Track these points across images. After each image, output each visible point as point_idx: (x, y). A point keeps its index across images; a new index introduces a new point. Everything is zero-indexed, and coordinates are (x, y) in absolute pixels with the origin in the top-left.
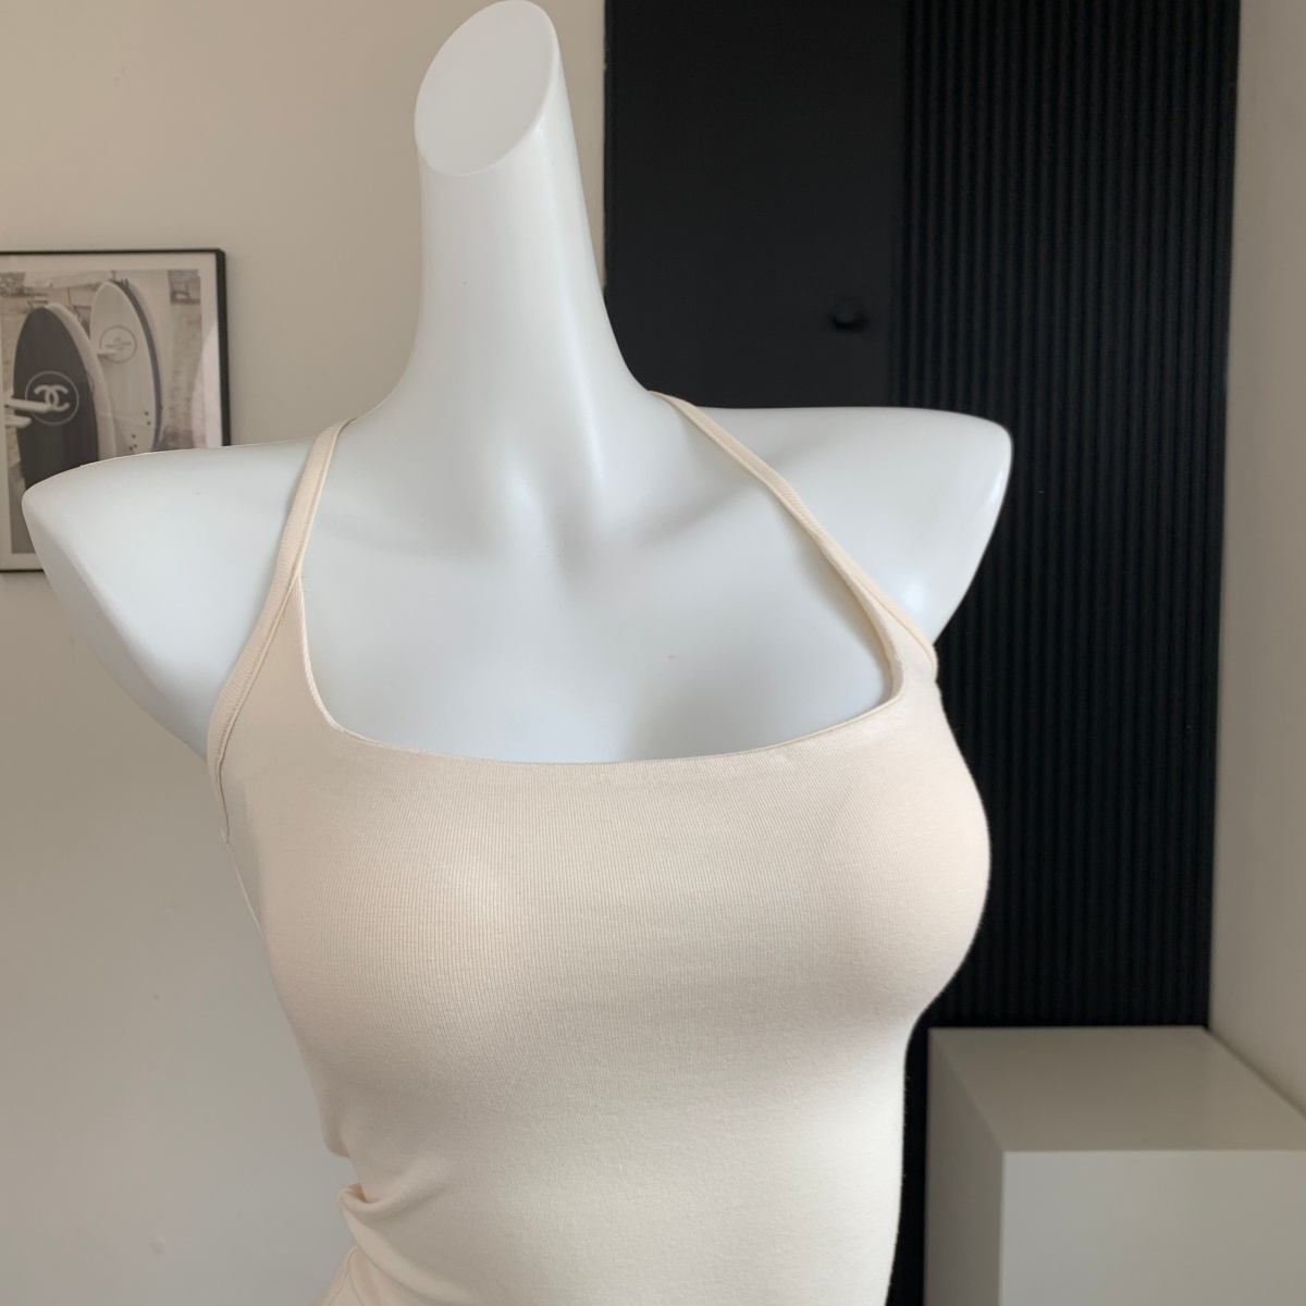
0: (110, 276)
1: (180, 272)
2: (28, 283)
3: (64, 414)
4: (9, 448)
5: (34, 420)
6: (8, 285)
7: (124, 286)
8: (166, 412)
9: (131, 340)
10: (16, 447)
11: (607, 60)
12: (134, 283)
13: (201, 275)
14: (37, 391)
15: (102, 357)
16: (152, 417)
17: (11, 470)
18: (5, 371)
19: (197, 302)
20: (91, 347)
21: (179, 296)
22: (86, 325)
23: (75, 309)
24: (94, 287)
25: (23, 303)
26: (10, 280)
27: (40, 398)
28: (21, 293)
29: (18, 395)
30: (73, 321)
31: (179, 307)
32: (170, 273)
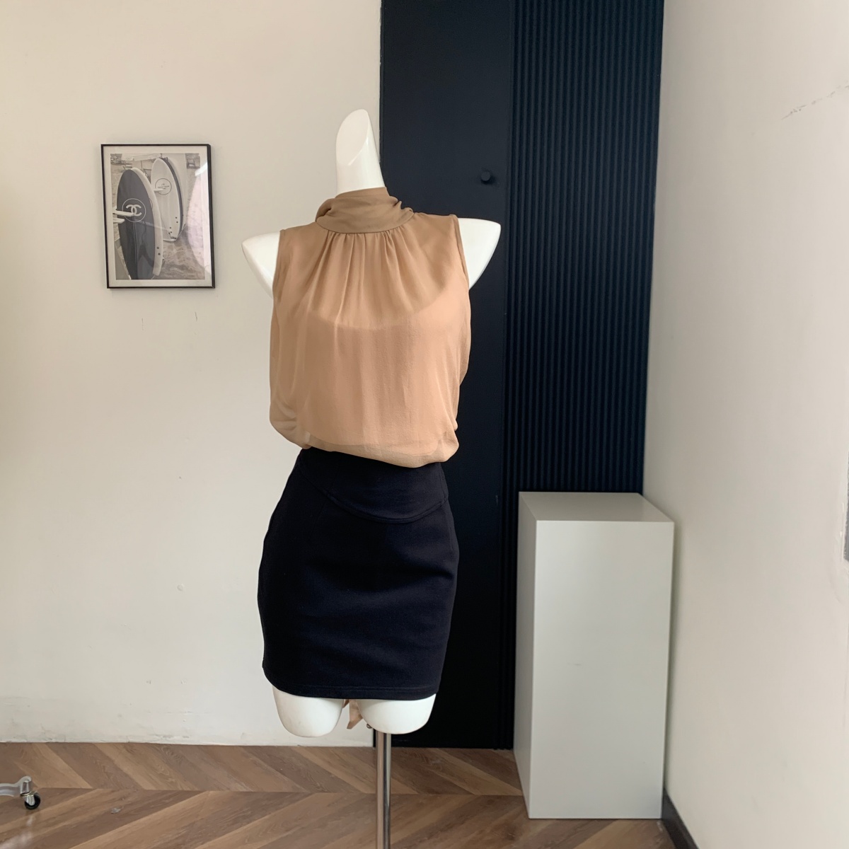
0: (160, 156)
1: (191, 154)
2: (123, 158)
3: (138, 218)
4: (115, 232)
5: (126, 221)
6: (114, 159)
7: (166, 160)
8: (184, 217)
9: (169, 184)
10: (118, 233)
11: (381, 61)
12: (170, 159)
13: (200, 155)
14: (127, 207)
15: (155, 192)
16: (179, 220)
17: (115, 242)
18: (113, 198)
19: (199, 167)
20: (151, 188)
21: (190, 165)
22: (149, 178)
23: (144, 170)
24: (152, 161)
25: (121, 167)
26: (115, 157)
27: (129, 210)
28: (120, 163)
29: (118, 209)
30: (143, 176)
31: (190, 170)
32: (187, 155)
